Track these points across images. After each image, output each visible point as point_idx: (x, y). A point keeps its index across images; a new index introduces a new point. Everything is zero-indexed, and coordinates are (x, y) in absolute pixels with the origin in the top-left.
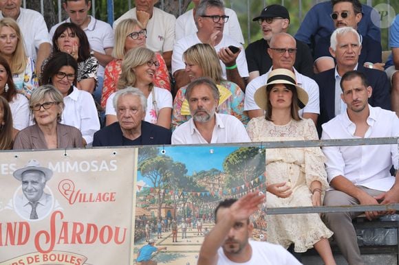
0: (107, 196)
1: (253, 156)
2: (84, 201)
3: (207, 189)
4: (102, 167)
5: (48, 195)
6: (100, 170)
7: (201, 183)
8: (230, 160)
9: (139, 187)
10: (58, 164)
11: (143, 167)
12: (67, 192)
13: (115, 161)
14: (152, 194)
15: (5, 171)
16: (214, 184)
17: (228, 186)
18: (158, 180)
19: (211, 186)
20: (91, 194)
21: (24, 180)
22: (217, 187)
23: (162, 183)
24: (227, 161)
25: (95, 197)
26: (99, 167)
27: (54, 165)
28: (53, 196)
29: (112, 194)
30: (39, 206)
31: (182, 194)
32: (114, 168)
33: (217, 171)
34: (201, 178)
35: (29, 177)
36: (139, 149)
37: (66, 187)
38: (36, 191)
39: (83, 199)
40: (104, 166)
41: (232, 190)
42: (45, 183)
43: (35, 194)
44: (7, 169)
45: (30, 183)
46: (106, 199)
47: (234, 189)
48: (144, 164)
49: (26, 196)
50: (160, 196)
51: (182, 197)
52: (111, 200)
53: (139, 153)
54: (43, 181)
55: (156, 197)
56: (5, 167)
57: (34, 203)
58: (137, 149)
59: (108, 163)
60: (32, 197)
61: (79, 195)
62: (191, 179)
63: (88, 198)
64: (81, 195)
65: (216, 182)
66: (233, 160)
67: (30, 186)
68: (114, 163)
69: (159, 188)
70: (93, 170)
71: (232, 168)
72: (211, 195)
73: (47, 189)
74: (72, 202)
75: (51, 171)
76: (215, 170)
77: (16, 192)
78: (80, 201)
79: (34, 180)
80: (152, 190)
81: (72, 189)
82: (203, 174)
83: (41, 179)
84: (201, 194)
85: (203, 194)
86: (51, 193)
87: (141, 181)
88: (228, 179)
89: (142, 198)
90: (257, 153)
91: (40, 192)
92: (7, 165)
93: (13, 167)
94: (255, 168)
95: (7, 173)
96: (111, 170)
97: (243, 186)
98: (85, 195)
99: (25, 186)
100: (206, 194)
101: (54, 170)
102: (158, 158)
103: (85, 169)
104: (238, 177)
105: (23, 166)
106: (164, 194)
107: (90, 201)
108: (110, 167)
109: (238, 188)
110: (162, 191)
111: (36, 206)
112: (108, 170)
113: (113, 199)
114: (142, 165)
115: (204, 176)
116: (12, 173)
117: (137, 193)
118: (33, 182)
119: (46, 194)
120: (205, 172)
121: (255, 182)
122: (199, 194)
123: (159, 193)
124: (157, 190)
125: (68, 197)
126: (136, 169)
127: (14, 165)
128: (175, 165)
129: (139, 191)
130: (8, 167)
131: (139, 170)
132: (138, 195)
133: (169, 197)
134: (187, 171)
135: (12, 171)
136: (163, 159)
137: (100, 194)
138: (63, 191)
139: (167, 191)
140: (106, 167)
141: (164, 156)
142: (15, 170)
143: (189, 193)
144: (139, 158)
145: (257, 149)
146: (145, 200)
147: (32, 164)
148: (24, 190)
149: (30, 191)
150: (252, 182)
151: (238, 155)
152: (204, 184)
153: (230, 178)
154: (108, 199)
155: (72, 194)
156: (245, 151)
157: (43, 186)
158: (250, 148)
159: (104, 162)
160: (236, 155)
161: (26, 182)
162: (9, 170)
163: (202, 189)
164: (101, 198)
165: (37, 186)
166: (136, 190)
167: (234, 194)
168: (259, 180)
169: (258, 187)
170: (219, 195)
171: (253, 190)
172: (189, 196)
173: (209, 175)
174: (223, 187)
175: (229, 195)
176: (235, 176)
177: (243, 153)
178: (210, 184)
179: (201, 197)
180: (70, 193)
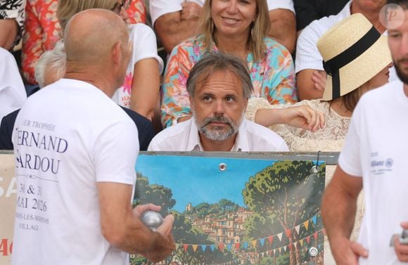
1: (302, 179)
3: (211, 238)
4: (10, 191)
6: (8, 195)
7: (199, 227)
8: (258, 185)
16: (225, 230)
17: (251, 234)
19: (220, 231)
22: (230, 235)
24: (251, 187)
26: (6, 189)
33: (230, 204)
34: (200, 218)
40: (15, 187)
41: (259, 243)
47: (262, 241)
62: (182, 218)
65: (229, 225)
66: (263, 185)
71: (260, 197)
72: (218, 251)
76: (227, 203)
82: (203, 210)
84: (199, 248)
85: (204, 247)
88: (252, 220)
90: (308, 174)
94: (304, 201)
97: (280, 236)
100: (208, 249)
104: (272, 216)
109: (270, 238)
115: (206, 214)
120: (207, 206)
121: (302, 229)
122: (195, 247)
128: (149, 189)
134: (174, 202)
137: (5, 242)
145: (310, 166)
150: (298, 228)
151: (273, 176)
152: (205, 228)
153: (256, 219)
156: (285, 168)
158: (295, 163)
160: (268, 176)
163: (201, 239)
164: (7, 248)
167: (261, 249)
168: (310, 224)
169: (308, 238)
170: (234, 251)
171: (299, 245)
172: (177, 252)
173: (216, 212)
174: (241, 237)
175: (253, 251)
176: (265, 215)
177: (282, 173)
178: (216, 228)
179: (198, 255)
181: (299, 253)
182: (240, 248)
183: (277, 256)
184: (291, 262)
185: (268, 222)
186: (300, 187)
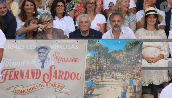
0: (74, 60)
2: (64, 61)
3: (117, 58)
4: (72, 48)
5: (49, 59)
6: (71, 49)
7: (114, 56)
8: (127, 46)
9: (88, 56)
10: (54, 45)
11: (90, 48)
12: (57, 58)
14: (93, 60)
15: (31, 48)
16: (120, 56)
17: (126, 57)
19: (119, 57)
20: (67, 59)
21: (39, 52)
23: (97, 55)
24: (126, 47)
25: (69, 60)
26: (71, 47)
27: (52, 46)
28: (51, 59)
29: (76, 59)
30: (45, 63)
31: (106, 60)
32: (77, 48)
33: (122, 51)
34: (114, 54)
35: (41, 50)
37: (57, 55)
38: (44, 56)
39: (63, 60)
40: (73, 47)
42: (48, 53)
43: (44, 58)
44: (32, 47)
45: (41, 53)
47: (128, 59)
49: (40, 59)
52: (76, 62)
53: (88, 42)
54: (47, 52)
55: (95, 61)
56: (31, 46)
57: (43, 62)
58: (87, 40)
59: (75, 46)
60: (42, 59)
62: (110, 54)
63: (66, 60)
64: (63, 59)
67: (41, 54)
68: (77, 46)
69: (96, 57)
70: (68, 49)
71: (128, 49)
72: (118, 61)
73: (49, 56)
74: (59, 62)
75: (50, 48)
76: (120, 50)
78: (62, 61)
80: (93, 58)
81: (59, 56)
82: (115, 52)
83: (46, 52)
84: (114, 60)
85: (115, 60)
87: (89, 54)
88: (126, 54)
90: (139, 44)
91: (46, 57)
92: (32, 45)
93: (35, 46)
94: (138, 50)
95: (32, 49)
96: (76, 49)
97: (132, 58)
98: (65, 59)
99: (39, 54)
100: (116, 60)
101: (52, 48)
102: (96, 45)
103: (65, 48)
105: (39, 46)
106: (98, 60)
107: (67, 62)
108: (75, 47)
109: (130, 58)
110: (98, 58)
111: (44, 63)
112: (74, 49)
115: (116, 53)
116: (34, 49)
117: (87, 59)
118: (43, 53)
119: (48, 58)
120: (116, 51)
121: (137, 56)
122: (113, 60)
123: (96, 59)
124: (95, 58)
125: (57, 59)
127: (35, 45)
128: (103, 47)
130: (33, 46)
131: (88, 49)
132: (87, 60)
133: (100, 61)
134: (108, 50)
135: (34, 48)
136: (98, 45)
137: (71, 59)
138: (55, 57)
140: (74, 48)
141: (99, 44)
142: (35, 47)
143: (109, 60)
144: (88, 44)
145: (139, 42)
146: (90, 62)
147: (42, 45)
148: (39, 56)
149: (42, 56)
150: (136, 56)
151: (131, 44)
152: (115, 56)
153: (127, 54)
154: (74, 61)
155: (59, 58)
156: (133, 42)
158: (136, 41)
159: (73, 45)
161: (40, 53)
162: (33, 47)
163: (115, 58)
164: (71, 60)
165: (44, 55)
166: (86, 58)
167: (128, 60)
168: (139, 55)
169: (139, 58)
170: (122, 61)
171: (137, 60)
173: (118, 52)
174: (124, 58)
175: (126, 61)
176: (129, 53)
177: (133, 43)
178: (118, 56)
179: (114, 62)
180: (58, 58)
182: (123, 60)
183: (132, 62)
184: (135, 63)
185: (130, 54)
186: (137, 47)
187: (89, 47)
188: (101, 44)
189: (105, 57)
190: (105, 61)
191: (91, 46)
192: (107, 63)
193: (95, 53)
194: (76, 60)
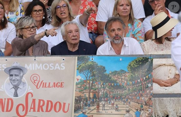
0: (58, 84)
1: (145, 63)
2: (45, 87)
3: (118, 82)
4: (56, 68)
5: (24, 83)
6: (55, 69)
7: (114, 78)
8: (132, 65)
9: (78, 80)
10: (31, 64)
11: (80, 68)
12: (35, 82)
13: (64, 64)
14: (85, 84)
16: (122, 79)
17: (130, 80)
18: (89, 75)
19: (120, 80)
20: (49, 83)
21: (11, 74)
22: (123, 80)
23: (91, 78)
24: (130, 65)
25: (52, 84)
27: (28, 66)
28: (27, 84)
29: (62, 83)
30: (19, 89)
31: (103, 84)
32: (63, 68)
33: (124, 71)
34: (114, 75)
35: (14, 72)
36: (78, 57)
37: (35, 79)
38: (18, 80)
39: (44, 85)
40: (57, 67)
41: (132, 83)
42: (22, 76)
43: (17, 82)
45: (14, 76)
46: (58, 86)
47: (133, 82)
48: (81, 66)
49: (12, 83)
50: (90, 85)
51: (102, 86)
52: (61, 87)
53: (78, 60)
54: (22, 75)
55: (88, 86)
57: (16, 87)
58: (77, 57)
59: (60, 65)
60: (15, 84)
61: (42, 83)
62: (109, 75)
63: (47, 85)
64: (44, 83)
65: (123, 77)
66: (133, 65)
67: (14, 78)
68: (63, 65)
70: (50, 69)
71: (133, 69)
72: (120, 85)
73: (24, 79)
74: (38, 87)
75: (26, 69)
76: (122, 71)
77: (6, 80)
78: (43, 87)
79: (17, 74)
80: (85, 81)
81: (38, 80)
82: (115, 73)
83: (21, 73)
84: (114, 85)
85: (115, 84)
86: (26, 82)
87: (79, 76)
88: (130, 76)
89: (79, 86)
90: (148, 61)
91: (20, 81)
93: (5, 66)
94: (146, 70)
95: (1, 70)
96: (62, 69)
97: (139, 80)
98: (46, 83)
99: (11, 78)
100: (117, 85)
101: (28, 68)
102: (89, 63)
103: (46, 68)
104: (137, 74)
106: (92, 84)
107: (49, 87)
108: (61, 67)
109: (136, 81)
110: (91, 82)
111: (17, 89)
112: (59, 69)
113: (62, 86)
114: (79, 67)
115: (116, 74)
116: (4, 70)
117: (76, 83)
118: (16, 75)
119: (23, 83)
120: (116, 72)
121: (146, 78)
122: (113, 84)
123: (89, 83)
124: (88, 81)
125: (36, 84)
126: (76, 68)
127: (5, 65)
128: (98, 67)
129: (77, 82)
130: (2, 66)
131: (78, 69)
132: (77, 84)
133: (95, 86)
134: (106, 71)
135: (4, 68)
136: (92, 63)
137: (54, 83)
138: (33, 81)
139: (94, 82)
140: (59, 68)
141: (92, 62)
142: (5, 68)
143: (107, 84)
144: (78, 62)
145: (148, 59)
146: (81, 87)
147: (15, 65)
148: (11, 80)
149: (14, 80)
150: (144, 78)
151: (137, 62)
152: (115, 78)
153: (132, 76)
154: (59, 86)
156: (140, 60)
157: (22, 77)
158: (143, 58)
159: (57, 64)
160: (135, 62)
161: (12, 75)
162: (2, 68)
163: (115, 82)
164: (55, 85)
165: (18, 78)
166: (76, 81)
167: (133, 85)
168: (148, 77)
169: (148, 81)
170: (125, 85)
171: (145, 83)
172: (107, 86)
173: (119, 73)
174: (127, 81)
175: (130, 85)
176: (134, 74)
177: (139, 61)
178: (119, 78)
179: (113, 87)
180: (37, 82)
181: (145, 86)
182: (127, 84)
183: (138, 87)
184: (143, 89)
185: (135, 76)
186: (145, 66)
187: (79, 66)
188: (95, 63)
189: (102, 80)
190: (101, 86)
191: (83, 65)
192: (104, 88)
193: (87, 75)
194: (61, 85)
